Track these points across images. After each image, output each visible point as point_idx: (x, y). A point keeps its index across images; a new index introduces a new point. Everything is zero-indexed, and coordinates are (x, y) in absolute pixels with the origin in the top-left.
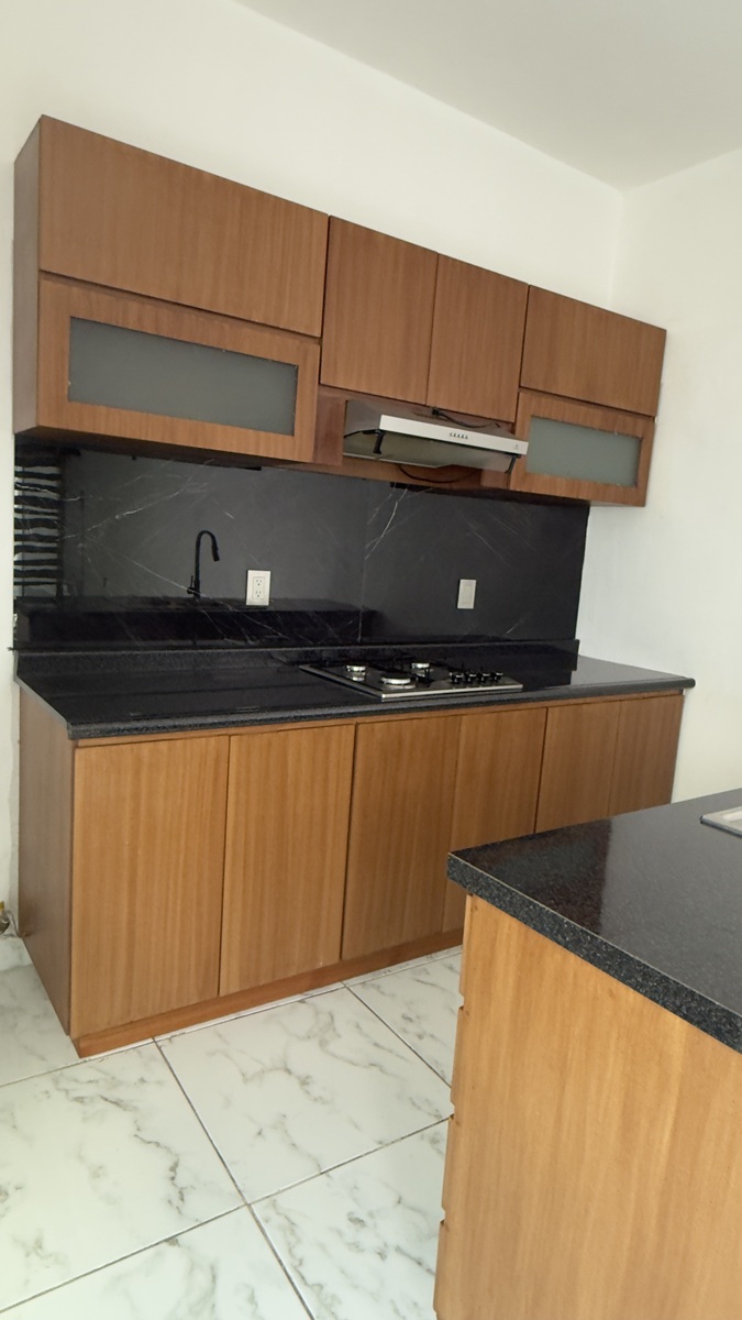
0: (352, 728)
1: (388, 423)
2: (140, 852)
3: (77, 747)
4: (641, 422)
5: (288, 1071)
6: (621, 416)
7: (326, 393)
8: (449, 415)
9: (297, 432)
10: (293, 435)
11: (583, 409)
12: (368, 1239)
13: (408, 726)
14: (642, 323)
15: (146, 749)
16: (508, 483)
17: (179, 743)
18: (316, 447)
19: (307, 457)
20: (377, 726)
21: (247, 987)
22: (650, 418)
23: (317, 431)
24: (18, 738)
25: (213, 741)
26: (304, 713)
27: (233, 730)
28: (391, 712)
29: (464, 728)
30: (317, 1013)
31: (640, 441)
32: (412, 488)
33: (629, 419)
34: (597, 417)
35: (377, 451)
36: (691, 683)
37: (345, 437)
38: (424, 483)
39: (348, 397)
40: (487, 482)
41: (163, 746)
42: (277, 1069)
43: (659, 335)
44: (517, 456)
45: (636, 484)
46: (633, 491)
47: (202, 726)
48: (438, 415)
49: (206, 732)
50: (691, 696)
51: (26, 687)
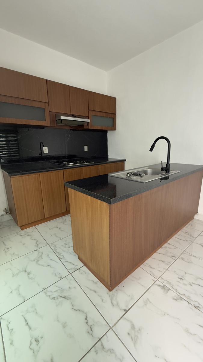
0: (63, 172)
1: (62, 118)
2: (26, 195)
3: (11, 178)
4: (113, 115)
5: (57, 227)
6: (109, 114)
7: (51, 113)
8: (75, 116)
9: (46, 120)
10: (45, 121)
11: (101, 113)
12: (67, 246)
13: (73, 170)
14: (111, 97)
15: (24, 177)
16: (89, 127)
17: (30, 176)
18: (50, 123)
19: (49, 125)
20: (67, 171)
21: (50, 216)
22: (115, 114)
23: (50, 120)
24: (4, 180)
25: (36, 175)
26: (52, 169)
27: (40, 173)
28: (69, 168)
29: (84, 171)
30: (63, 219)
31: (113, 118)
32: (73, 130)
33: (110, 114)
34: (104, 115)
35: (61, 123)
36: (125, 160)
37: (56, 121)
38: (75, 129)
39: (55, 113)
40: (85, 127)
41: (27, 177)
42: (55, 227)
43: (115, 99)
44: (89, 122)
45: (113, 126)
46: (114, 128)
47: (34, 173)
48: (73, 116)
49: (35, 174)
50: (126, 162)
51: (3, 171)
